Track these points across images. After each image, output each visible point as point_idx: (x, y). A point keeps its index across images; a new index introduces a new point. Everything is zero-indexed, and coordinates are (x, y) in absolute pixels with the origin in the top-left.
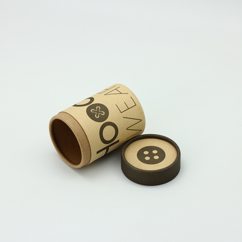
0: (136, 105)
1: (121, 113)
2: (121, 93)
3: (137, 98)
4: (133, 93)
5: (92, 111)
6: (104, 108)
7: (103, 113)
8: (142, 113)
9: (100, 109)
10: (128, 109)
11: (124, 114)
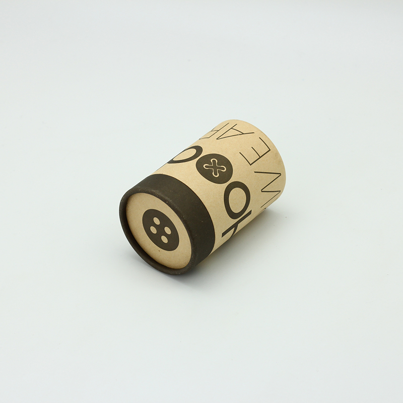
0: (270, 150)
1: (251, 165)
2: (243, 134)
3: (269, 138)
4: (262, 132)
5: (206, 166)
6: (223, 161)
7: (224, 169)
8: (280, 162)
9: (217, 162)
10: (260, 157)
11: (256, 167)
